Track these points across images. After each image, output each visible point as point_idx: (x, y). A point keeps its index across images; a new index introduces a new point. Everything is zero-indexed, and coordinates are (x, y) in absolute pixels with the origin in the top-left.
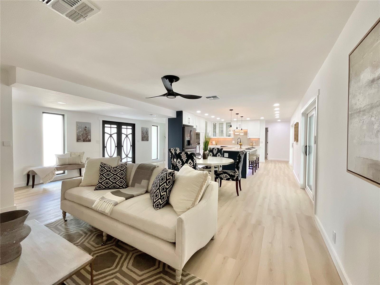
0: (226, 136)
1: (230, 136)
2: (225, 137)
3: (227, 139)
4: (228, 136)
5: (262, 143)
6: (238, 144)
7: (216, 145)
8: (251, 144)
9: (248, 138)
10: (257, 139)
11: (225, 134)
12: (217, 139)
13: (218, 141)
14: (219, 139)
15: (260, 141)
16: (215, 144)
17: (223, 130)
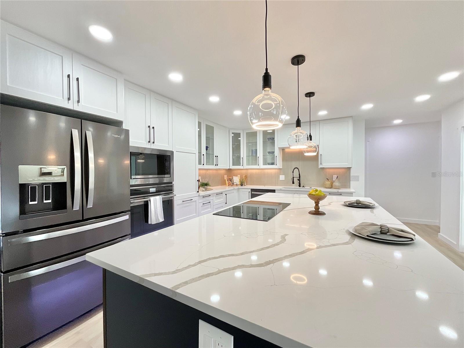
0: (265, 164)
1: (273, 164)
2: (262, 166)
3: (266, 171)
4: (269, 164)
5: (357, 178)
6: (293, 183)
7: (242, 185)
8: (328, 183)
9: (320, 166)
10: (343, 170)
11: (261, 160)
12: (244, 171)
13: (245, 176)
14: (250, 171)
15: (351, 175)
16: (238, 183)
17: (257, 150)
